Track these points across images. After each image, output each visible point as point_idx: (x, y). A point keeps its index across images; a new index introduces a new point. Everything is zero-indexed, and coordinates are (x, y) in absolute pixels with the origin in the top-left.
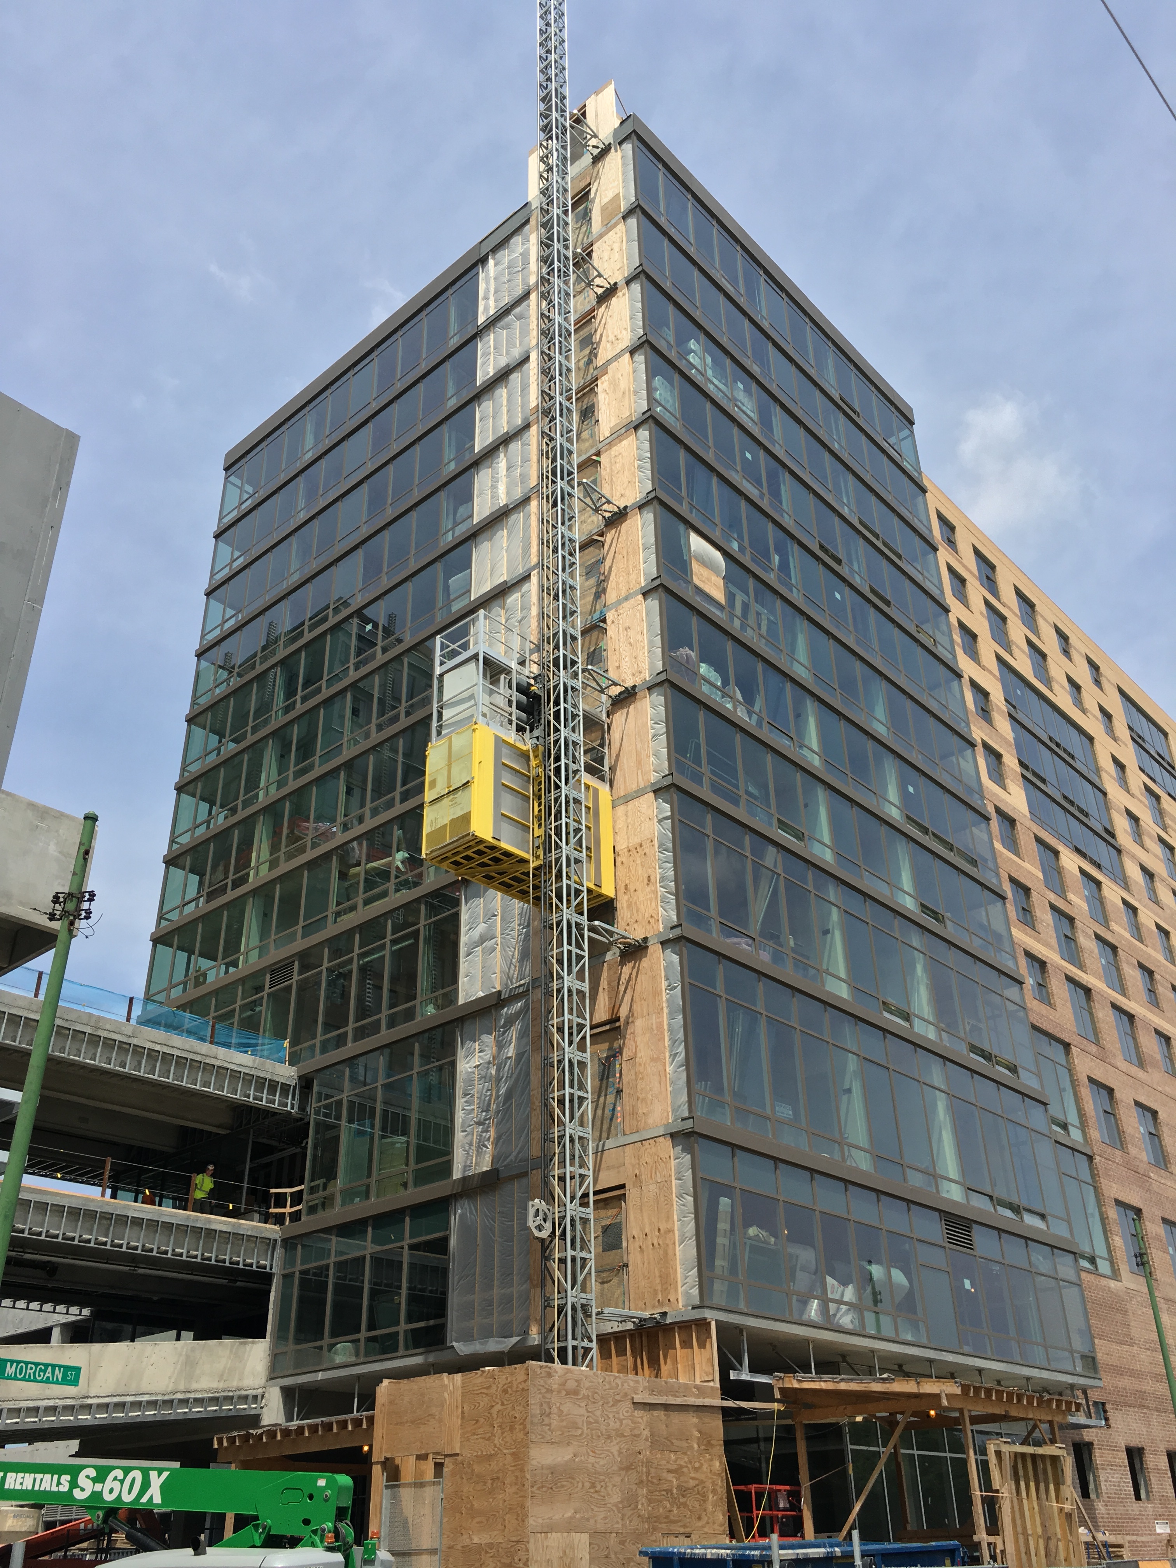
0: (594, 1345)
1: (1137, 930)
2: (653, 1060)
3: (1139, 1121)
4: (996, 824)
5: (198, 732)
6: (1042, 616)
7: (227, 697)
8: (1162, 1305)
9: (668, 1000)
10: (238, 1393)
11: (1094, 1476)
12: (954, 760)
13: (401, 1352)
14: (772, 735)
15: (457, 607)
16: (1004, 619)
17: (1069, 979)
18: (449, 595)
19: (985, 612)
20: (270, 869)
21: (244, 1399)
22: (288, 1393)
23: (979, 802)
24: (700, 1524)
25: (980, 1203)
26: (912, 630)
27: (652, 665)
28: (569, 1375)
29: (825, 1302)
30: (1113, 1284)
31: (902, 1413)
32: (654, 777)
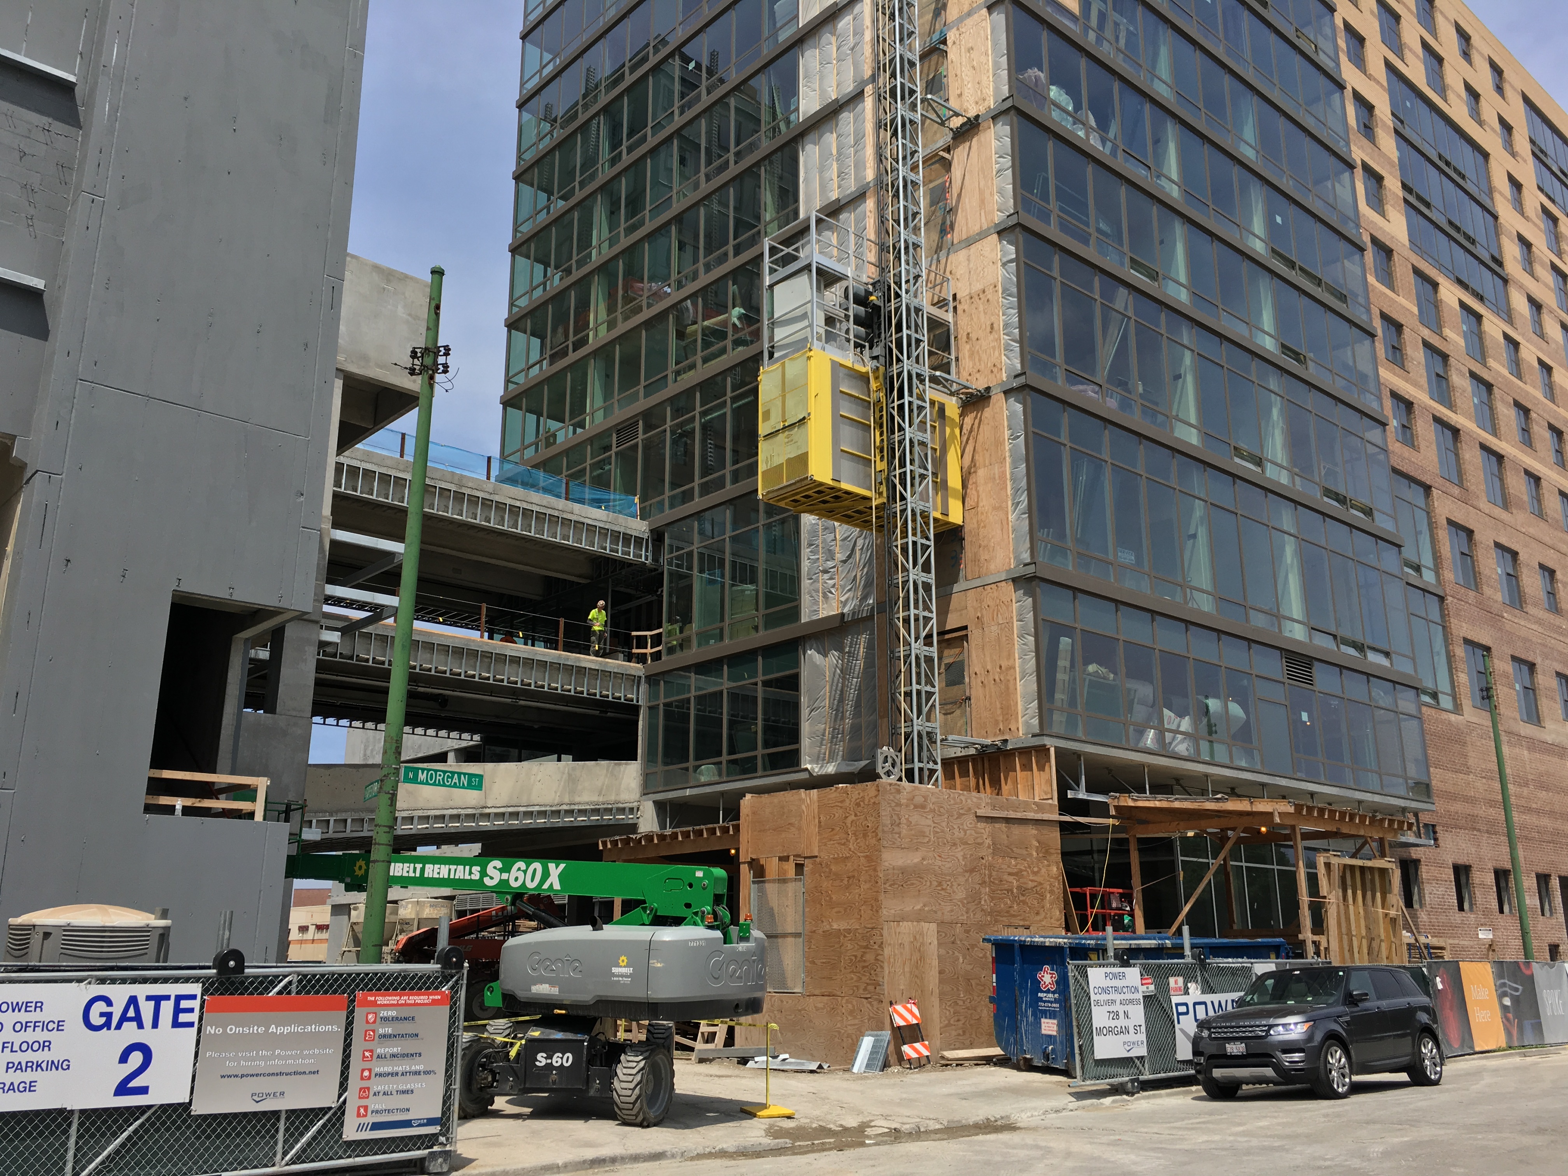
0: (939, 767)
1: (1517, 367)
2: (995, 508)
3: (1498, 562)
4: (1371, 255)
5: (526, 189)
6: (1442, 13)
7: (551, 151)
8: (1504, 738)
9: (1010, 450)
10: (616, 806)
11: (1419, 889)
12: (1330, 186)
13: (760, 773)
14: (1128, 165)
15: (785, 35)
16: (1397, 17)
17: (1437, 420)
18: (775, 24)
19: (1376, 11)
20: (609, 330)
21: (622, 810)
22: (660, 806)
23: (1354, 231)
24: (1038, 918)
25: (1324, 643)
26: (1291, 35)
27: (997, 89)
28: (917, 792)
29: (1161, 732)
30: (1453, 717)
31: (1233, 829)
32: (998, 217)
